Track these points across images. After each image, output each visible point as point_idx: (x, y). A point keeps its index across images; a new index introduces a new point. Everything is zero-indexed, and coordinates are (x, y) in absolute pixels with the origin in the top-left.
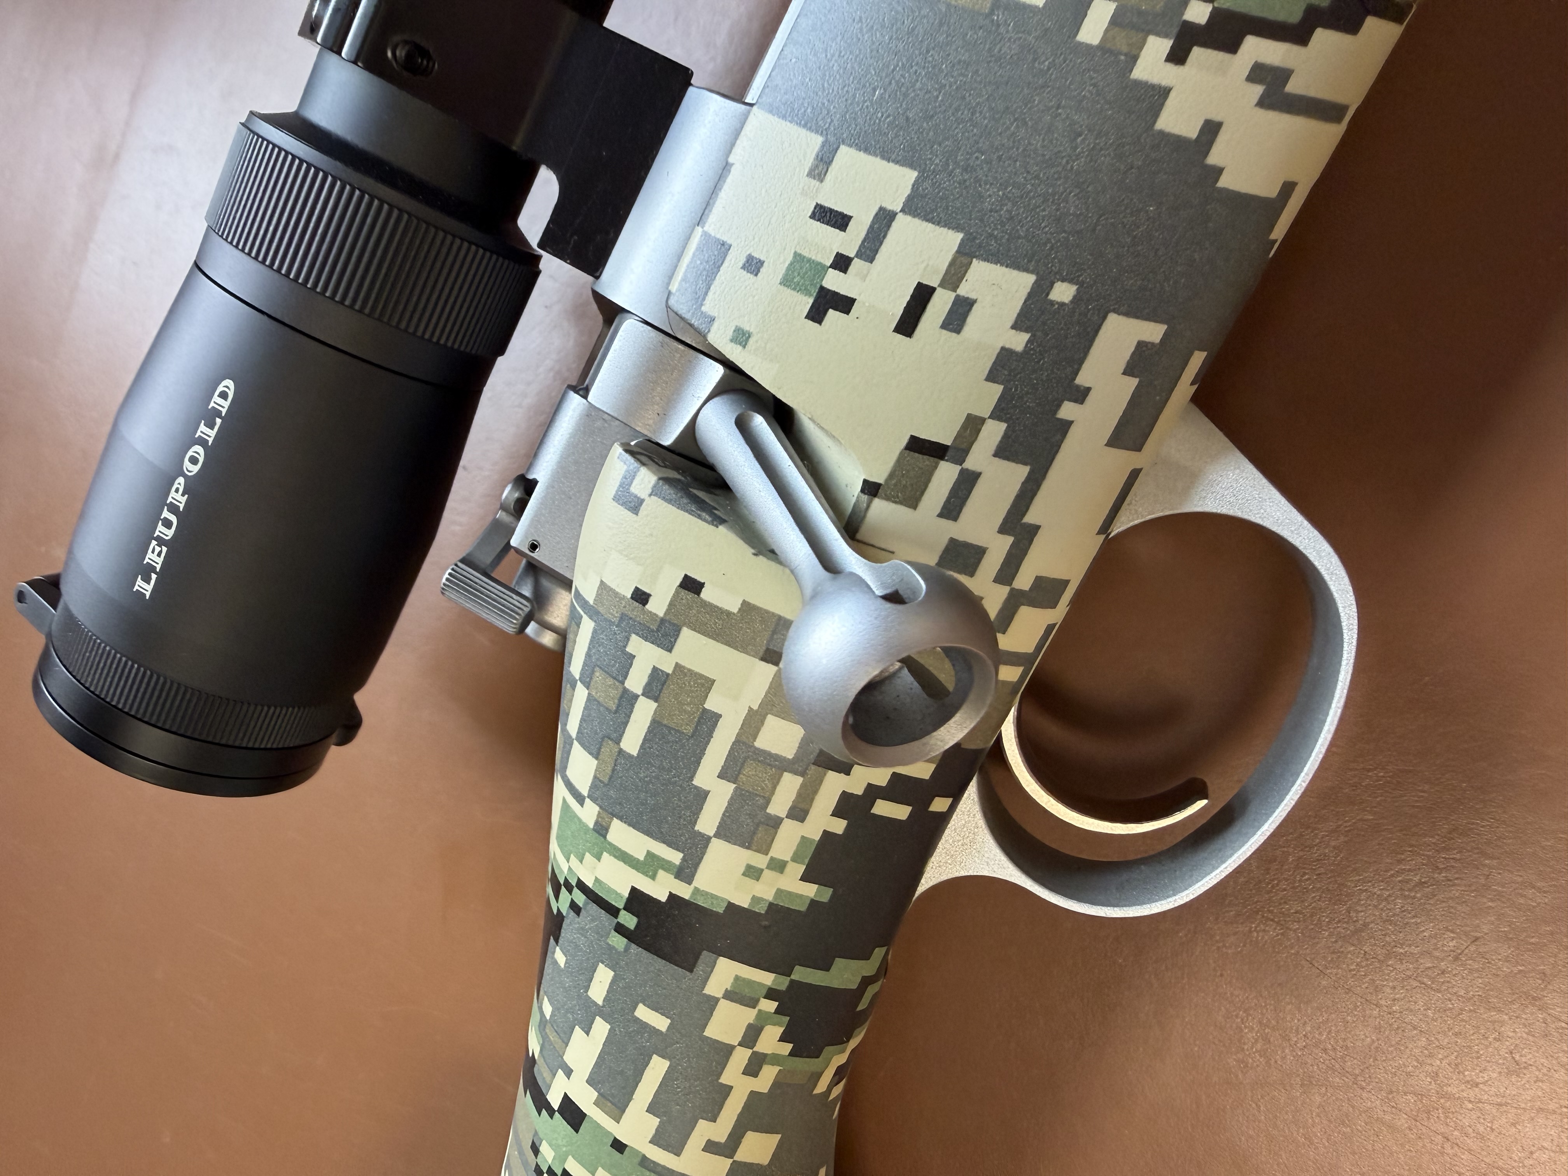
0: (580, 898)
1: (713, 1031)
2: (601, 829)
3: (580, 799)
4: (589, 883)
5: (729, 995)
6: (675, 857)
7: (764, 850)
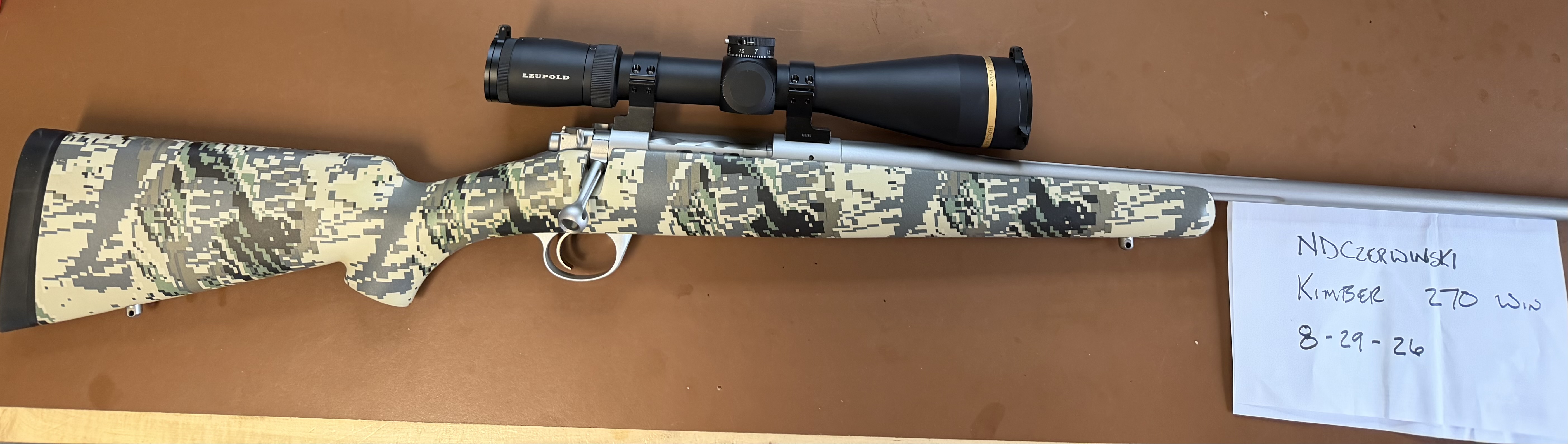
0: (505, 180)
1: (494, 214)
2: (521, 179)
3: (524, 172)
4: (510, 181)
5: (503, 214)
6: (523, 194)
7: (532, 208)
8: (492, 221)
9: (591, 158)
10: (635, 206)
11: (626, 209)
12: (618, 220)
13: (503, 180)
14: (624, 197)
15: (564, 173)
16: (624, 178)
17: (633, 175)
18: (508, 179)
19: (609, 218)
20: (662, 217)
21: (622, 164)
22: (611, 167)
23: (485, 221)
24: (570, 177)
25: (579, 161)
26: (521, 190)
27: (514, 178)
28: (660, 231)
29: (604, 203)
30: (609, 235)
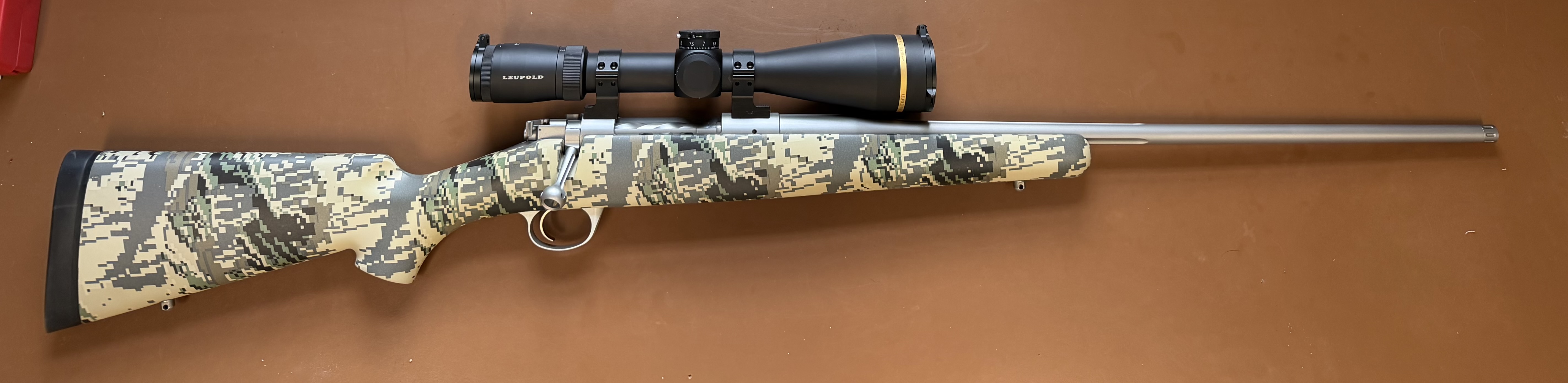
8: (483, 204)
9: (566, 145)
10: (605, 183)
11: (598, 186)
12: (591, 197)
13: (490, 168)
14: (596, 177)
15: (543, 159)
16: (595, 160)
17: (602, 157)
18: (494, 168)
19: (583, 195)
20: (629, 191)
21: (593, 148)
22: (583, 151)
23: (476, 205)
24: (548, 163)
25: (555, 148)
26: (506, 176)
27: (500, 167)
28: (628, 203)
29: (579, 183)
30: (583, 209)
